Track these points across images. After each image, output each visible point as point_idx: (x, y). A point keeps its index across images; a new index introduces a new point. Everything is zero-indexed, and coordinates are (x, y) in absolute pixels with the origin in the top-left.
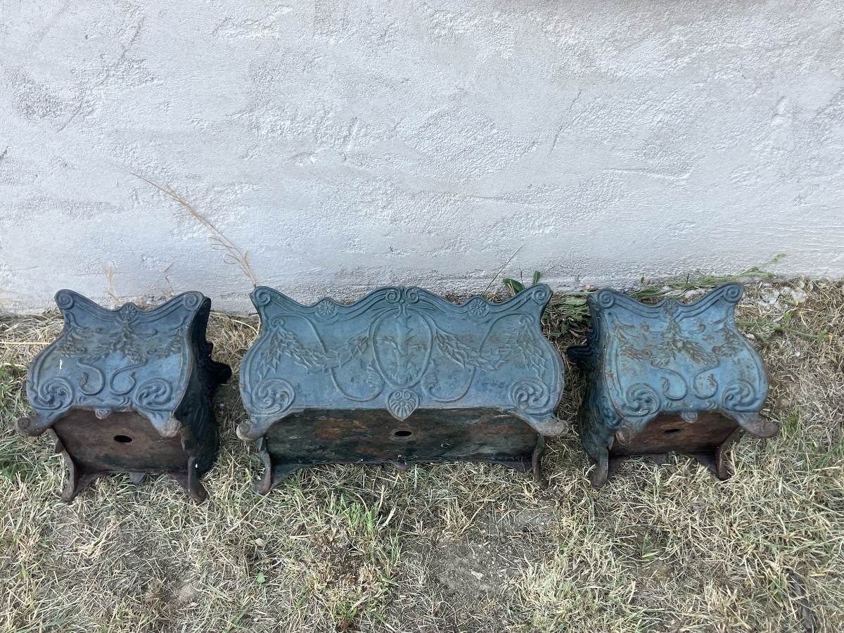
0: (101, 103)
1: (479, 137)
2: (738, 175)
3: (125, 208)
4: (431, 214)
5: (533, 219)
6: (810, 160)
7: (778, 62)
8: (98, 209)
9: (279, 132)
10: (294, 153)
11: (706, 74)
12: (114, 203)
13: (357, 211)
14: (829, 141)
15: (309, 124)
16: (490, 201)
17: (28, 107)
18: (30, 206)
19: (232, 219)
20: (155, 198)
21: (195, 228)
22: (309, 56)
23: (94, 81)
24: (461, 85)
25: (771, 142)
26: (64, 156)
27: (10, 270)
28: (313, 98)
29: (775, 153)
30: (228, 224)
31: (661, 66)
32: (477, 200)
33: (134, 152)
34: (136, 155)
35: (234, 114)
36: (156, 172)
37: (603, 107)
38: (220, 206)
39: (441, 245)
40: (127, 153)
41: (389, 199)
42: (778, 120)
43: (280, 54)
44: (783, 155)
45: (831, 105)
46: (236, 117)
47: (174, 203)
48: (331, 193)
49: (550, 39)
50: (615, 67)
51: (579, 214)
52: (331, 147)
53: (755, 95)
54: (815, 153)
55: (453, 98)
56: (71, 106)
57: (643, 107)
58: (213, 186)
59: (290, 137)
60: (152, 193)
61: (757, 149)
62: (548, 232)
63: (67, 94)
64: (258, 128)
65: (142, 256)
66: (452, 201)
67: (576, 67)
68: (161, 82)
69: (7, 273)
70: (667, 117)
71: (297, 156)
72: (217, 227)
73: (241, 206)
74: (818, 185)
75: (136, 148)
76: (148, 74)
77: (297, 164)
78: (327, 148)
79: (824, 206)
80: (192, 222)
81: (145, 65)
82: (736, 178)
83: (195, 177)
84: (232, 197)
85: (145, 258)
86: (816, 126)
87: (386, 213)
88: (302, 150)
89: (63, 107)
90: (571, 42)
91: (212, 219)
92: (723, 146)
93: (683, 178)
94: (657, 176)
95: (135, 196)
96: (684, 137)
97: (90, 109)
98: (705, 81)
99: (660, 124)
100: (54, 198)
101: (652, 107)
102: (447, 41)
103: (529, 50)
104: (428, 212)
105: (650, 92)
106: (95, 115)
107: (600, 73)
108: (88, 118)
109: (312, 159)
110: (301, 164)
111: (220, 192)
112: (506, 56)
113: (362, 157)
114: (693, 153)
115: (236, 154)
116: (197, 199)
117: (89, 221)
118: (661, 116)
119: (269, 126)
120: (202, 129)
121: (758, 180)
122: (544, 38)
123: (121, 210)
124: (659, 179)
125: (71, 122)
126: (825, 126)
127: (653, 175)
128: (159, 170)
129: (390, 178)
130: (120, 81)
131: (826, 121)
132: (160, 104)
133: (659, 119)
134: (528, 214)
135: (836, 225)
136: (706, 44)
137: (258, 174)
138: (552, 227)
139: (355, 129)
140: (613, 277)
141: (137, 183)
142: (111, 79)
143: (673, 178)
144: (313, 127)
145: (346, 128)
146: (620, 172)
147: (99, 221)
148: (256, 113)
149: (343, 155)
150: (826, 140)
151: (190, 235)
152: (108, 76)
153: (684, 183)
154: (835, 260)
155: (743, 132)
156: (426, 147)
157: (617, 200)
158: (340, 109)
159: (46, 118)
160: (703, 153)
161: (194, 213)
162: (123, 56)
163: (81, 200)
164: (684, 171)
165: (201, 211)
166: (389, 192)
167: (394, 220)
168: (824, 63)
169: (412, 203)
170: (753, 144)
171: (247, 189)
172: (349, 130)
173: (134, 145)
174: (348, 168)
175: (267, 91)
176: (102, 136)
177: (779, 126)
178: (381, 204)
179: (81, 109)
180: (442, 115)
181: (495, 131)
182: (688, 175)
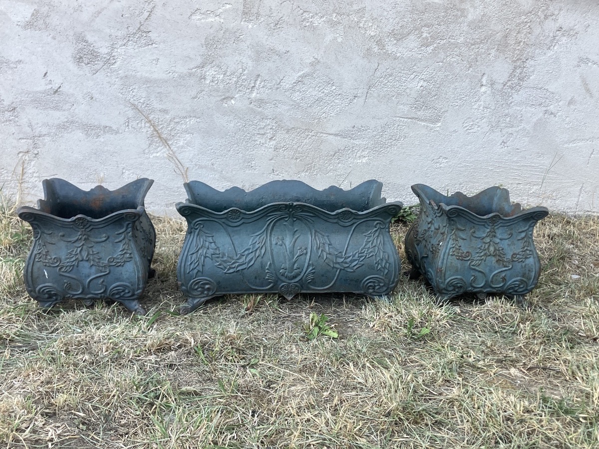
0: (121, 58)
1: (326, 91)
2: (467, 124)
3: (120, 131)
4: (298, 145)
5: (356, 151)
6: (505, 116)
7: (478, 52)
8: (104, 132)
9: (216, 82)
10: (223, 97)
11: (442, 57)
12: (114, 127)
13: (255, 141)
14: (513, 104)
15: (233, 78)
16: (331, 137)
17: (81, 58)
18: (63, 127)
19: (181, 143)
20: (139, 125)
21: (159, 149)
22: (238, 34)
23: (120, 43)
24: (316, 57)
25: (482, 103)
26: (93, 92)
27: (39, 177)
28: (237, 61)
29: (485, 110)
30: (178, 147)
31: (419, 51)
32: (324, 135)
33: (133, 92)
34: (133, 94)
35: (193, 68)
36: (143, 106)
37: (391, 75)
38: (176, 133)
39: (303, 169)
40: (129, 92)
41: (274, 133)
42: (483, 89)
43: (222, 32)
44: (490, 112)
45: (509, 80)
46: (194, 70)
47: (149, 130)
48: (240, 127)
49: (362, 32)
50: (395, 50)
51: (382, 149)
52: (244, 94)
53: (469, 72)
54: (507, 111)
55: (312, 64)
56: (105, 58)
57: (412, 76)
58: (174, 118)
59: (221, 86)
60: (138, 122)
61: (475, 107)
62: (365, 161)
63: (104, 51)
64: (205, 79)
65: (123, 169)
66: (310, 136)
67: (376, 49)
68: (156, 46)
69: (36, 179)
70: (425, 84)
71: (224, 99)
72: (172, 148)
73: (188, 134)
74: (512, 134)
75: (135, 89)
76: (151, 41)
77: (224, 104)
78: (242, 94)
79: (518, 149)
80: (157, 145)
81: (150, 34)
82: (466, 127)
83: (165, 111)
84: (184, 127)
85: (124, 171)
86: (504, 94)
87: (272, 143)
88: (227, 95)
89: (99, 59)
90: (372, 34)
91: (170, 143)
92: (457, 104)
93: (438, 125)
94: (423, 124)
95: (127, 123)
96: (436, 97)
97: (115, 61)
98: (442, 62)
99: (422, 88)
100: (80, 121)
101: (417, 77)
102: (309, 29)
103: (351, 37)
104: (296, 144)
105: (415, 67)
106: (116, 65)
107: (388, 54)
108: (112, 67)
109: (233, 102)
110: (226, 105)
111: (178, 123)
112: (340, 40)
113: (261, 102)
114: (441, 108)
115: (191, 95)
116: (163, 127)
117: (97, 140)
118: (422, 83)
119: (211, 78)
120: (174, 77)
121: (479, 129)
122: (359, 31)
123: (117, 132)
124: (424, 125)
125: (102, 69)
126: (509, 94)
127: (421, 123)
128: (145, 105)
129: (276, 117)
130: (135, 44)
131: (509, 91)
132: (154, 60)
133: (421, 85)
134: (353, 147)
135: (527, 163)
136: (441, 39)
137: (200, 110)
138: (367, 158)
139: (258, 82)
140: (404, 200)
141: (130, 113)
142: (130, 42)
143: (432, 125)
144: (235, 79)
145: (253, 82)
146: (403, 119)
147: (103, 140)
148: (205, 69)
149: (250, 100)
150: (511, 103)
151: (155, 155)
152: (128, 40)
153: (438, 129)
154: (531, 192)
155: (466, 96)
156: (297, 96)
157: (402, 139)
158: (251, 68)
159: (89, 65)
160: (447, 109)
161: (160, 137)
162: (139, 29)
163: (96, 124)
164: (438, 121)
165: (164, 136)
166: (274, 127)
167: (276, 149)
168: (501, 54)
169: (287, 136)
170: (473, 104)
171: (193, 121)
172: (255, 83)
173: (134, 87)
174: (252, 109)
175: (213, 54)
176: (117, 80)
177: (485, 93)
178: (269, 136)
179: (109, 61)
180: (305, 76)
181: (334, 88)
182: (440, 123)
